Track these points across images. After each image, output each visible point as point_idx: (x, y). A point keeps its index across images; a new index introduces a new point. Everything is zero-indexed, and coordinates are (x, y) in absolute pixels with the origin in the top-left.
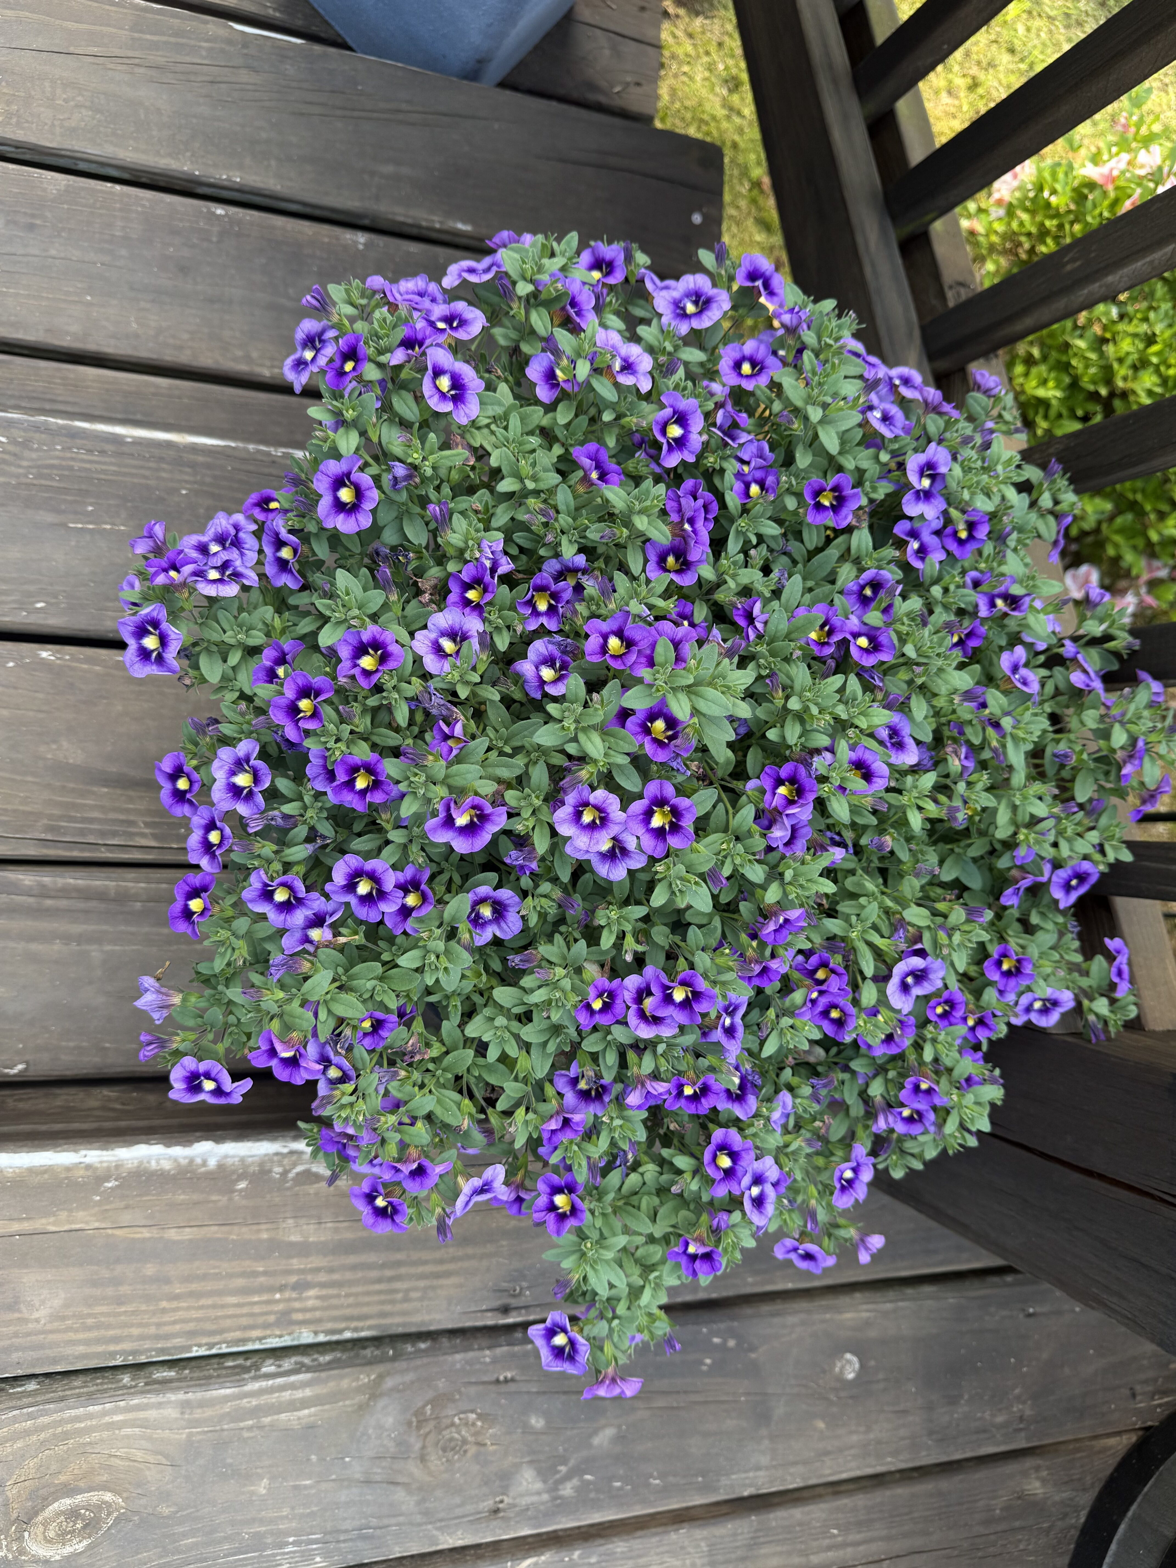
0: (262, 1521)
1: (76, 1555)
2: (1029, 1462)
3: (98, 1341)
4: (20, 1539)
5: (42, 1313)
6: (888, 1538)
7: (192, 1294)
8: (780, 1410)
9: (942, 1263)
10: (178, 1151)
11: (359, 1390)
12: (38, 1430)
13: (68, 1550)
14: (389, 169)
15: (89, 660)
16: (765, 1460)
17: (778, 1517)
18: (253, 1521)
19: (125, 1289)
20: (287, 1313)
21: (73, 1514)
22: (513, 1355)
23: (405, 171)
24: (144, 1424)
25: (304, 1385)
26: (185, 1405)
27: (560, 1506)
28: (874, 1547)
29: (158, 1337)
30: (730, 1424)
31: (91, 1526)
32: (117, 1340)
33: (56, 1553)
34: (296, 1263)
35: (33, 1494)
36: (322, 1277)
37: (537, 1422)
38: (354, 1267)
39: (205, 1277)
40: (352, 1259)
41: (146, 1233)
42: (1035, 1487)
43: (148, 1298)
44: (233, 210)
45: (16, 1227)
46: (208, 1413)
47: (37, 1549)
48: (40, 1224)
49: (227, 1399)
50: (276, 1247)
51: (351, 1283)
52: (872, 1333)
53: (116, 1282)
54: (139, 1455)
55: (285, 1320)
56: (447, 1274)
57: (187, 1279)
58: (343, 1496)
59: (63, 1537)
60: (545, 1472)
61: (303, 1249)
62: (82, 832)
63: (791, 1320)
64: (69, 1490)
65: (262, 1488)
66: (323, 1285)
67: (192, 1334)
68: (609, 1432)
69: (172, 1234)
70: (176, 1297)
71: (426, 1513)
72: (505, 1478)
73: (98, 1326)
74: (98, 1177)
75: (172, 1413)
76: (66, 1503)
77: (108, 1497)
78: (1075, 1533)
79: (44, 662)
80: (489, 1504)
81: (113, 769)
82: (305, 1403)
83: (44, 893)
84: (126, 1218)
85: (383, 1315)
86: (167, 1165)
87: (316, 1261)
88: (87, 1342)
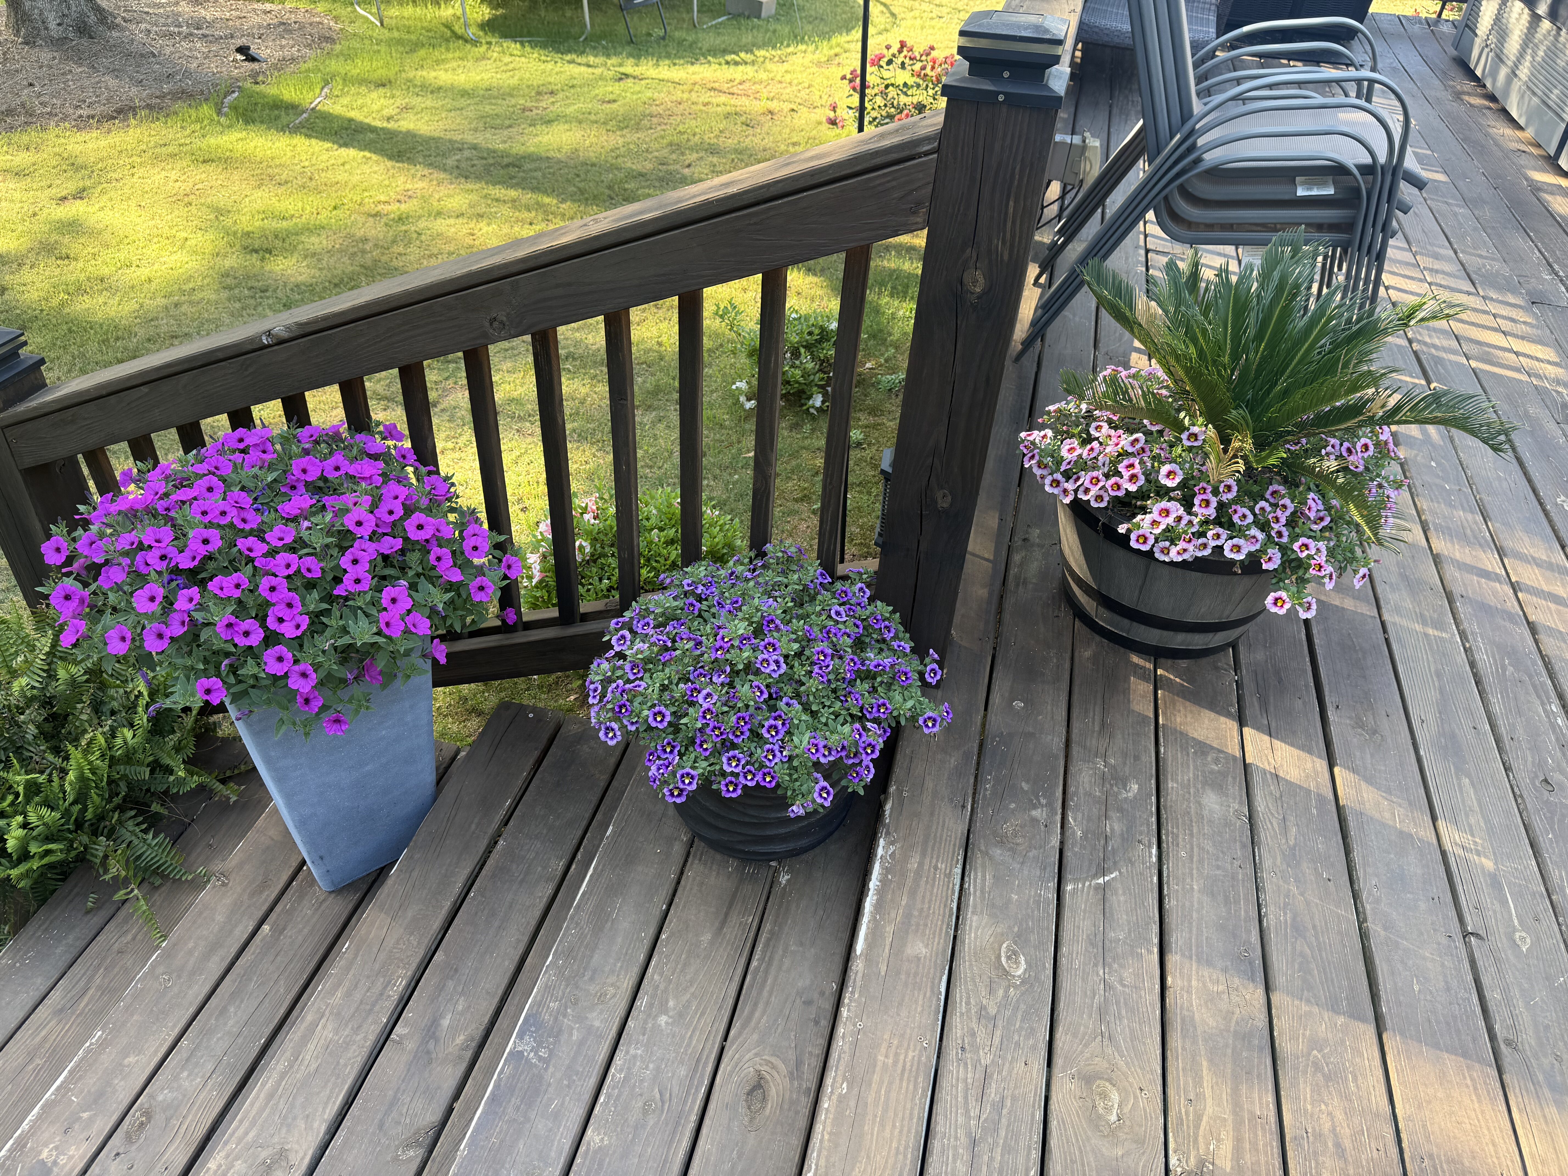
0: (1029, 899)
1: (1026, 960)
2: (1076, 654)
3: (940, 935)
4: (1014, 976)
5: (924, 951)
6: (1095, 704)
7: (929, 902)
8: (1031, 730)
9: (985, 668)
10: (870, 893)
11: (983, 858)
12: (970, 961)
13: (1023, 962)
14: (473, 826)
15: (670, 923)
16: (1050, 737)
17: (1075, 736)
18: (1028, 902)
19: (922, 923)
20: (945, 875)
21: (1009, 958)
22: (982, 808)
23: (476, 820)
24: (977, 928)
25: (976, 874)
26: (973, 913)
27: (1050, 805)
28: (1097, 709)
29: (944, 916)
30: (1031, 746)
31: (1015, 953)
32: (941, 929)
33: (1023, 966)
34: (926, 867)
35: (996, 968)
36: (934, 861)
37: (1013, 806)
38: (933, 849)
39: (924, 897)
40: (929, 850)
41: (901, 911)
42: (1087, 654)
43: (927, 916)
44: (473, 889)
45: (887, 951)
46: (979, 906)
47: (1020, 972)
48: (888, 941)
49: (974, 899)
50: (918, 873)
51: (939, 852)
52: (1007, 695)
53: (918, 925)
54: (990, 932)
55: (949, 875)
56: (944, 821)
57: (923, 902)
58: (1026, 872)
59: (1017, 963)
60: (1035, 807)
61: (921, 864)
62: (740, 941)
63: (993, 718)
64: (999, 957)
65: (1015, 897)
66: (937, 861)
67: (945, 906)
68: (1023, 784)
69: (904, 903)
70: (929, 908)
71: (1041, 847)
72: (1034, 821)
73: (934, 934)
74: (873, 919)
75: (975, 918)
76: (1004, 960)
77: (1005, 945)
78: (1111, 644)
79: (667, 938)
80: (1042, 827)
81: (717, 924)
82: (984, 876)
83: (761, 960)
84: (893, 915)
85: (954, 845)
86: (875, 898)
87: (927, 861)
88: (940, 938)
